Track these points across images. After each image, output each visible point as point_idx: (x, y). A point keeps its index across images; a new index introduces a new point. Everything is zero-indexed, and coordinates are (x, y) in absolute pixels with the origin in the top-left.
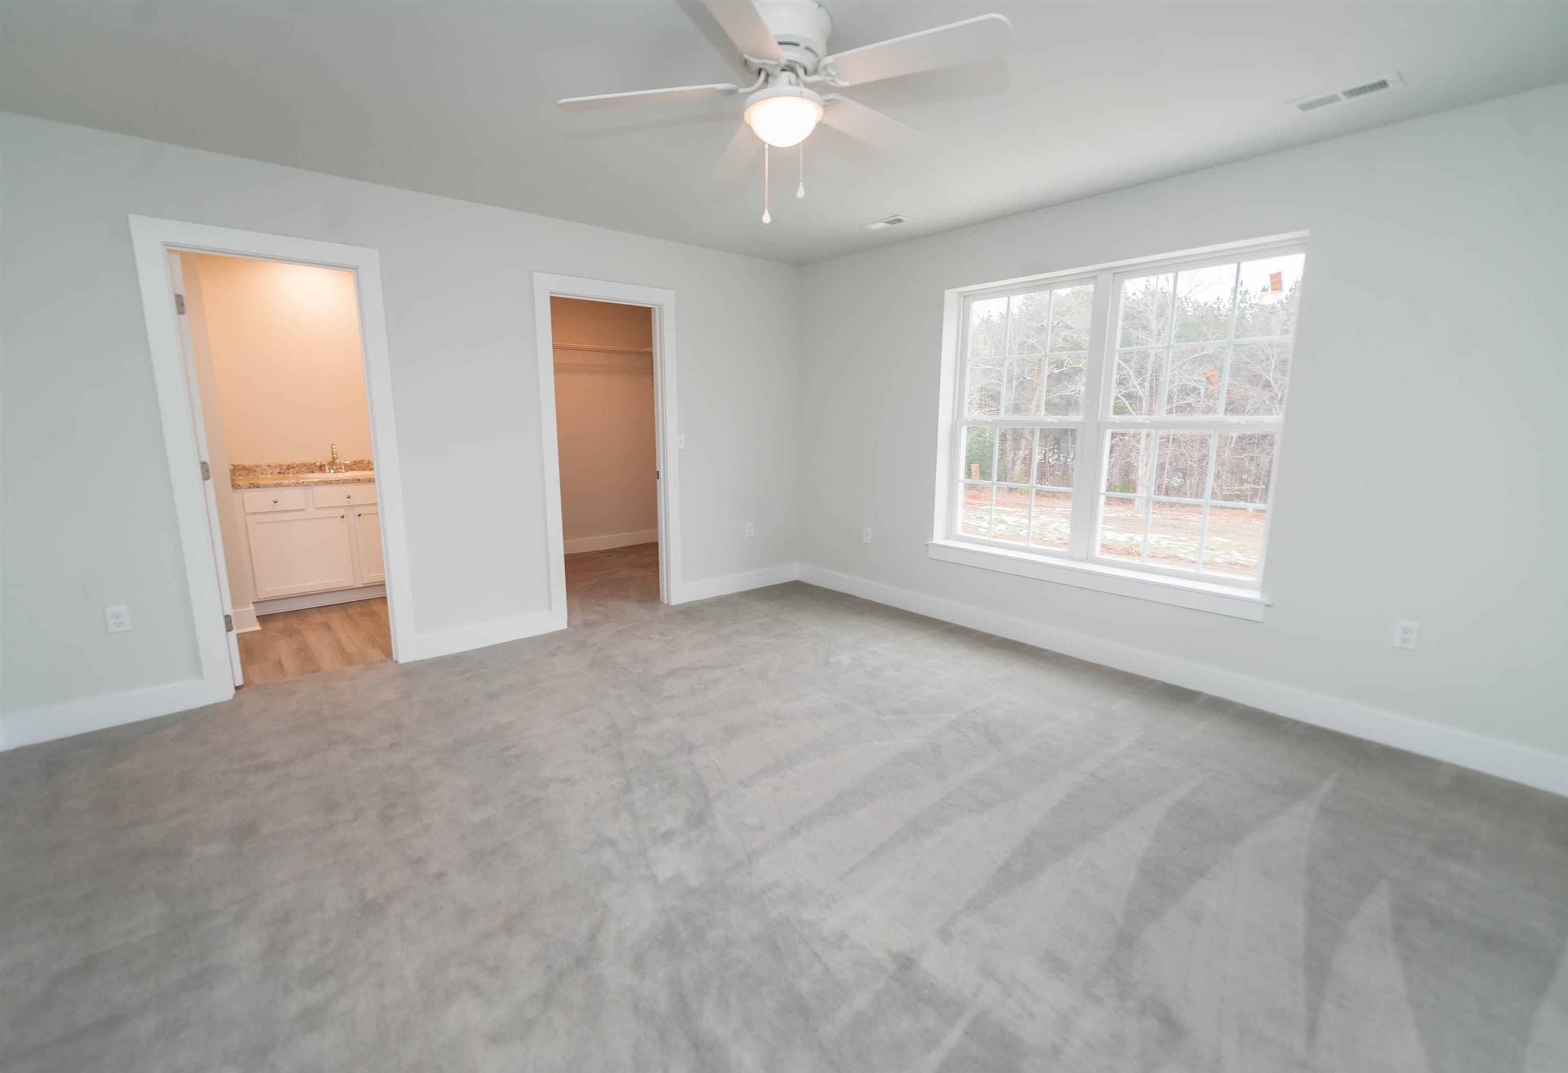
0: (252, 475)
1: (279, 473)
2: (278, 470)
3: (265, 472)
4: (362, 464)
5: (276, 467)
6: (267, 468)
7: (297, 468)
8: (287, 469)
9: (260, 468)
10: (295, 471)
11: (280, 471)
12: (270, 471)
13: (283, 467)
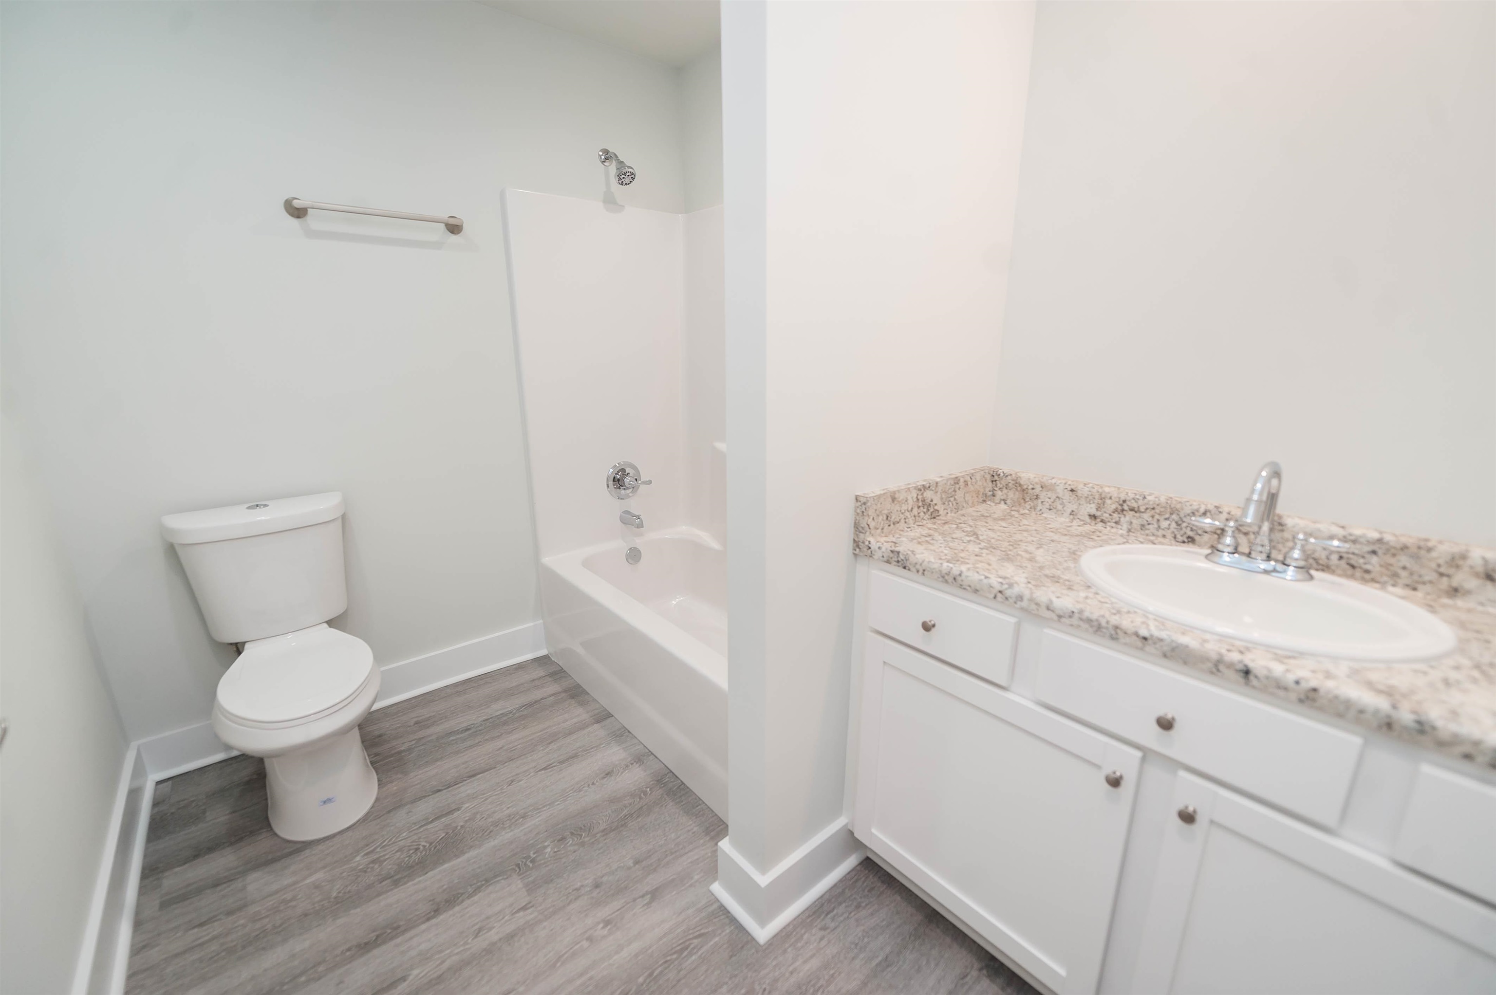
0: (1027, 506)
1: (1093, 517)
2: (1092, 509)
3: (1060, 507)
4: (1416, 557)
5: (1089, 499)
6: (1067, 495)
7: (1146, 516)
8: (1116, 511)
9: (1049, 494)
10: (1136, 522)
11: (1098, 514)
12: (1070, 508)
13: (1108, 502)
